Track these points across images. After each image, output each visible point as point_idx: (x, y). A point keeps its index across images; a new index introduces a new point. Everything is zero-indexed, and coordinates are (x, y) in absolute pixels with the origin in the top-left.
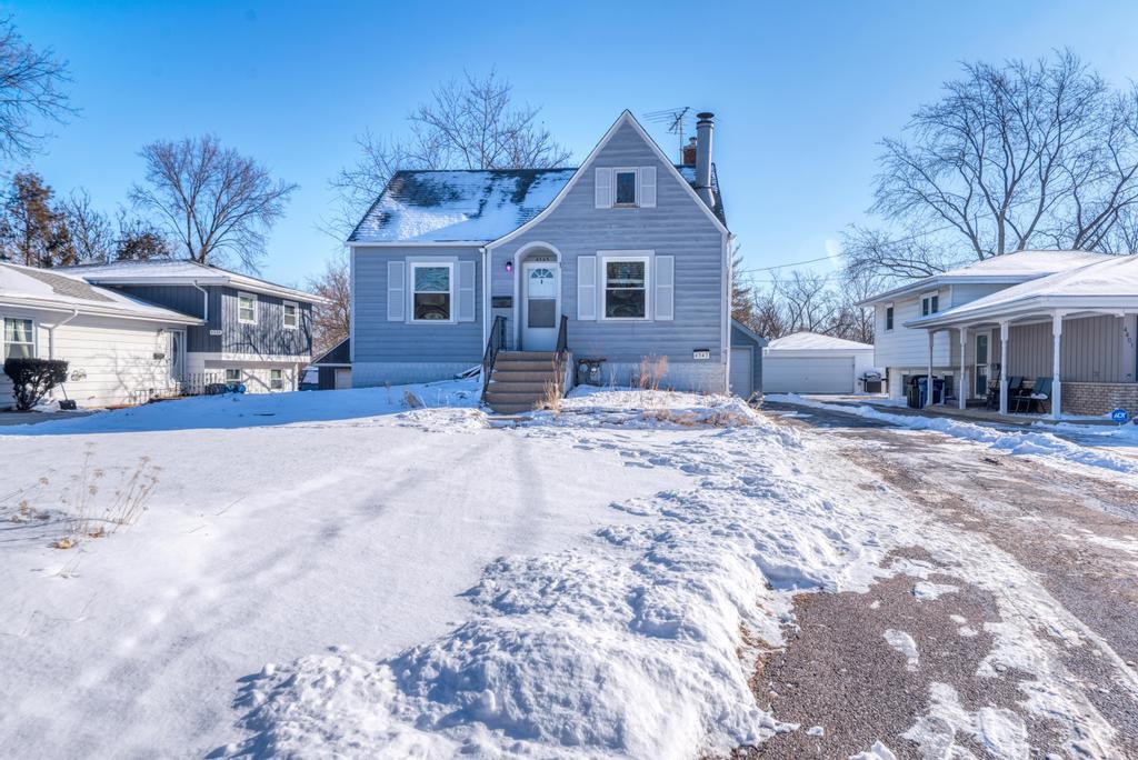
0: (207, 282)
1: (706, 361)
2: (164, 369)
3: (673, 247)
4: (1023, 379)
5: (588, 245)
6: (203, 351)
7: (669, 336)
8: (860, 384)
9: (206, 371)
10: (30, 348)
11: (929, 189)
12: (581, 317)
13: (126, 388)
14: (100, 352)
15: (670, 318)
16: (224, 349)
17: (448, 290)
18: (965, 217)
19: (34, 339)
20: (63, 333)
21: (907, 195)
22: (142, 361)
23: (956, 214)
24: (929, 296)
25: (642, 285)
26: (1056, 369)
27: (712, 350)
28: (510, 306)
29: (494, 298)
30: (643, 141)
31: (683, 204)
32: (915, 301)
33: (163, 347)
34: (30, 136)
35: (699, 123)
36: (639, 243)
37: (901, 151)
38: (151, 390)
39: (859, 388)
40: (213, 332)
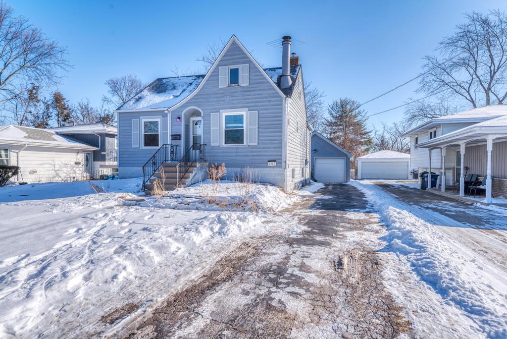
0: (101, 132)
1: (273, 167)
2: (81, 169)
3: (258, 106)
4: (478, 176)
5: (215, 107)
6: (99, 161)
7: (255, 154)
8: (411, 174)
9: (100, 169)
10: (7, 160)
11: (447, 79)
12: (212, 144)
13: (60, 177)
14: (46, 162)
15: (256, 144)
16: (107, 160)
17: (158, 132)
18: (468, 92)
19: (9, 156)
20: (23, 154)
21: (437, 83)
22: (69, 166)
23: (464, 91)
24: (432, 131)
25: (243, 127)
26: (489, 172)
27: (278, 161)
28: (180, 139)
29: (172, 136)
30: (243, 51)
31: (262, 83)
32: (426, 134)
33: (81, 159)
34: (56, 77)
35: (283, 42)
36: (240, 105)
37: (435, 62)
38: (74, 178)
39: (411, 177)
40: (103, 153)
